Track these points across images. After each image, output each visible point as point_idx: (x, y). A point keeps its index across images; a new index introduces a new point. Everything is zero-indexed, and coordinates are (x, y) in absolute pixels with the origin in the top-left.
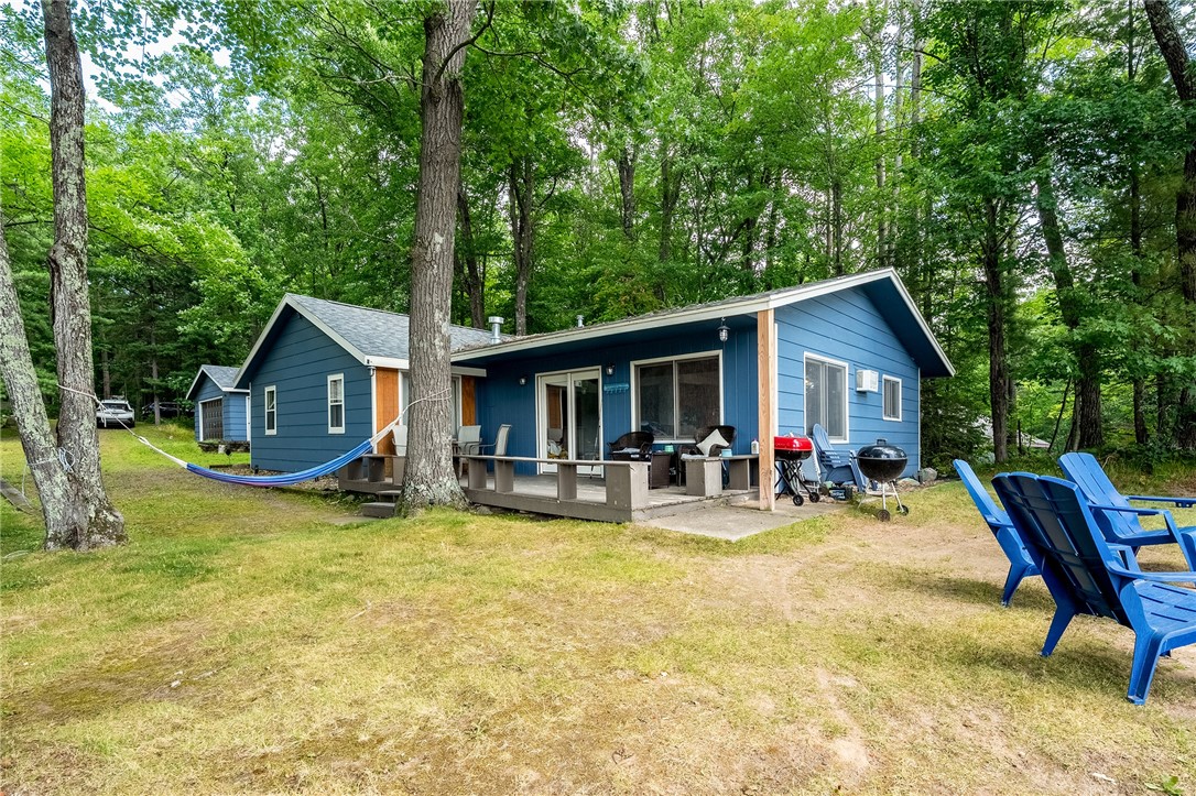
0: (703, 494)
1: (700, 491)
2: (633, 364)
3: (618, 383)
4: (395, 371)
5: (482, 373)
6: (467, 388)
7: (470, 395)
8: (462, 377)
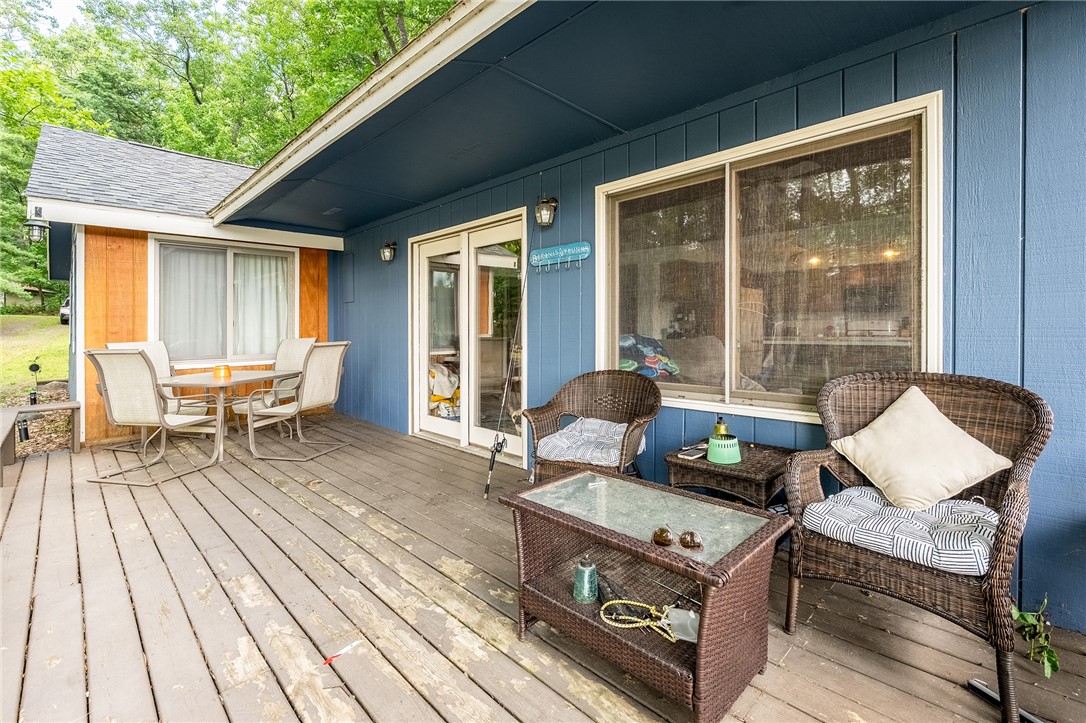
2: (602, 192)
4: (140, 236)
5: (336, 243)
6: (312, 271)
7: (317, 283)
8: (302, 250)
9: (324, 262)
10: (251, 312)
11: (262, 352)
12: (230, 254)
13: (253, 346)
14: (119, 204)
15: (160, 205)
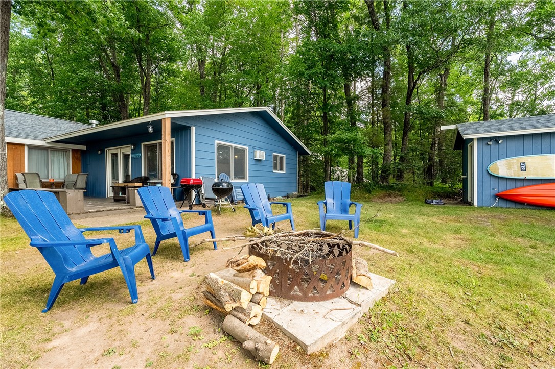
0: (135, 206)
1: (134, 205)
2: (142, 144)
3: (137, 153)
4: (23, 145)
5: (84, 148)
6: (75, 155)
7: (77, 159)
8: (72, 149)
9: (79, 153)
10: (56, 166)
11: (59, 178)
12: (49, 150)
13: (56, 176)
14: (17, 137)
15: (28, 136)
